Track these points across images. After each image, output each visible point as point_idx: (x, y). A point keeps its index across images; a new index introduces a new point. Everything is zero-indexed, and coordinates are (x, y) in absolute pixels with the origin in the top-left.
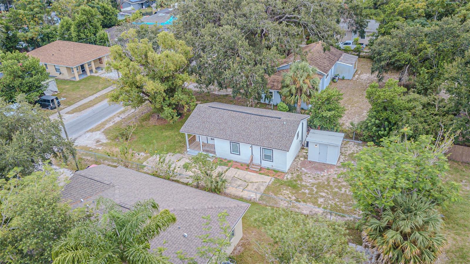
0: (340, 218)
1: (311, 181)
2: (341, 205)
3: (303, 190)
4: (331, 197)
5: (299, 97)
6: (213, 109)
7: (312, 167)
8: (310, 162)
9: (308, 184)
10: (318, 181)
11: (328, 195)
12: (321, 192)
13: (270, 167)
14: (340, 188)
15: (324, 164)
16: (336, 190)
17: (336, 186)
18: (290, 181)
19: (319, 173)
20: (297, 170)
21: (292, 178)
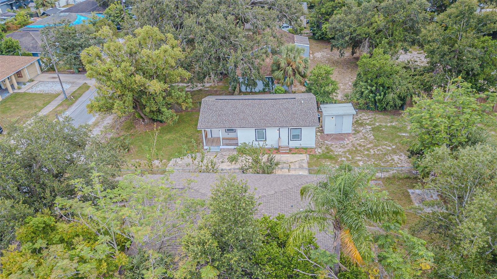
0: (386, 173)
1: (340, 150)
2: (379, 163)
3: (340, 159)
4: (366, 159)
5: (293, 78)
6: (222, 101)
7: (333, 138)
8: (327, 135)
9: (340, 153)
10: (346, 149)
11: (363, 158)
12: (355, 157)
13: (298, 146)
14: (368, 150)
15: (341, 134)
16: (367, 152)
17: (364, 150)
18: (323, 155)
19: (343, 142)
20: (322, 144)
21: (323, 151)
